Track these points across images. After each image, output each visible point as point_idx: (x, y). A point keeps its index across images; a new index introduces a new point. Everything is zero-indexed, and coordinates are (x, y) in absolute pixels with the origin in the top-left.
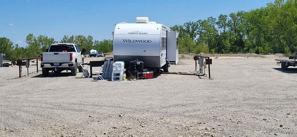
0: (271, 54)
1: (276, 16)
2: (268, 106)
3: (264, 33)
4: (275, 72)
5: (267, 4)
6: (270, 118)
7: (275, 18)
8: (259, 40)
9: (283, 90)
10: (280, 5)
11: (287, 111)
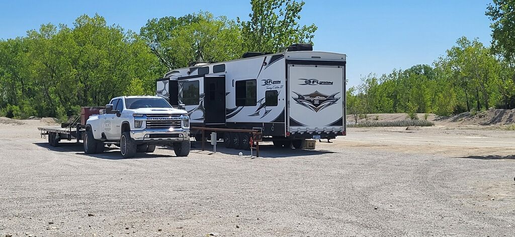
0: (33, 118)
1: (43, 53)
2: (17, 212)
3: (22, 82)
4: (38, 150)
5: (28, 32)
6: (18, 233)
7: (41, 57)
8: (13, 94)
9: (47, 181)
10: (49, 35)
11: (50, 218)
